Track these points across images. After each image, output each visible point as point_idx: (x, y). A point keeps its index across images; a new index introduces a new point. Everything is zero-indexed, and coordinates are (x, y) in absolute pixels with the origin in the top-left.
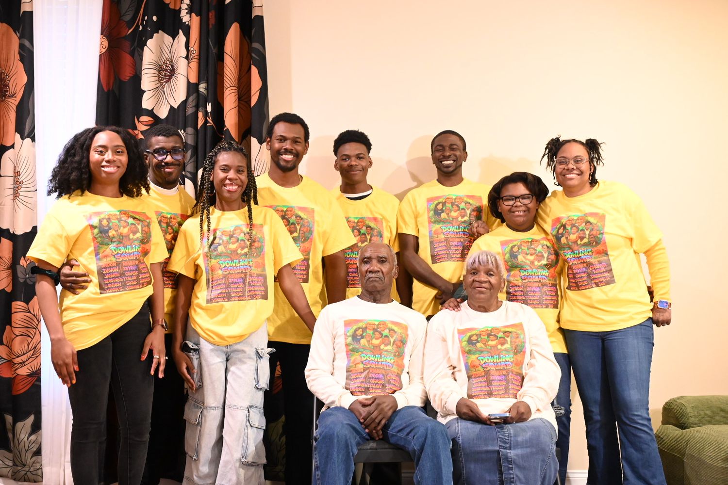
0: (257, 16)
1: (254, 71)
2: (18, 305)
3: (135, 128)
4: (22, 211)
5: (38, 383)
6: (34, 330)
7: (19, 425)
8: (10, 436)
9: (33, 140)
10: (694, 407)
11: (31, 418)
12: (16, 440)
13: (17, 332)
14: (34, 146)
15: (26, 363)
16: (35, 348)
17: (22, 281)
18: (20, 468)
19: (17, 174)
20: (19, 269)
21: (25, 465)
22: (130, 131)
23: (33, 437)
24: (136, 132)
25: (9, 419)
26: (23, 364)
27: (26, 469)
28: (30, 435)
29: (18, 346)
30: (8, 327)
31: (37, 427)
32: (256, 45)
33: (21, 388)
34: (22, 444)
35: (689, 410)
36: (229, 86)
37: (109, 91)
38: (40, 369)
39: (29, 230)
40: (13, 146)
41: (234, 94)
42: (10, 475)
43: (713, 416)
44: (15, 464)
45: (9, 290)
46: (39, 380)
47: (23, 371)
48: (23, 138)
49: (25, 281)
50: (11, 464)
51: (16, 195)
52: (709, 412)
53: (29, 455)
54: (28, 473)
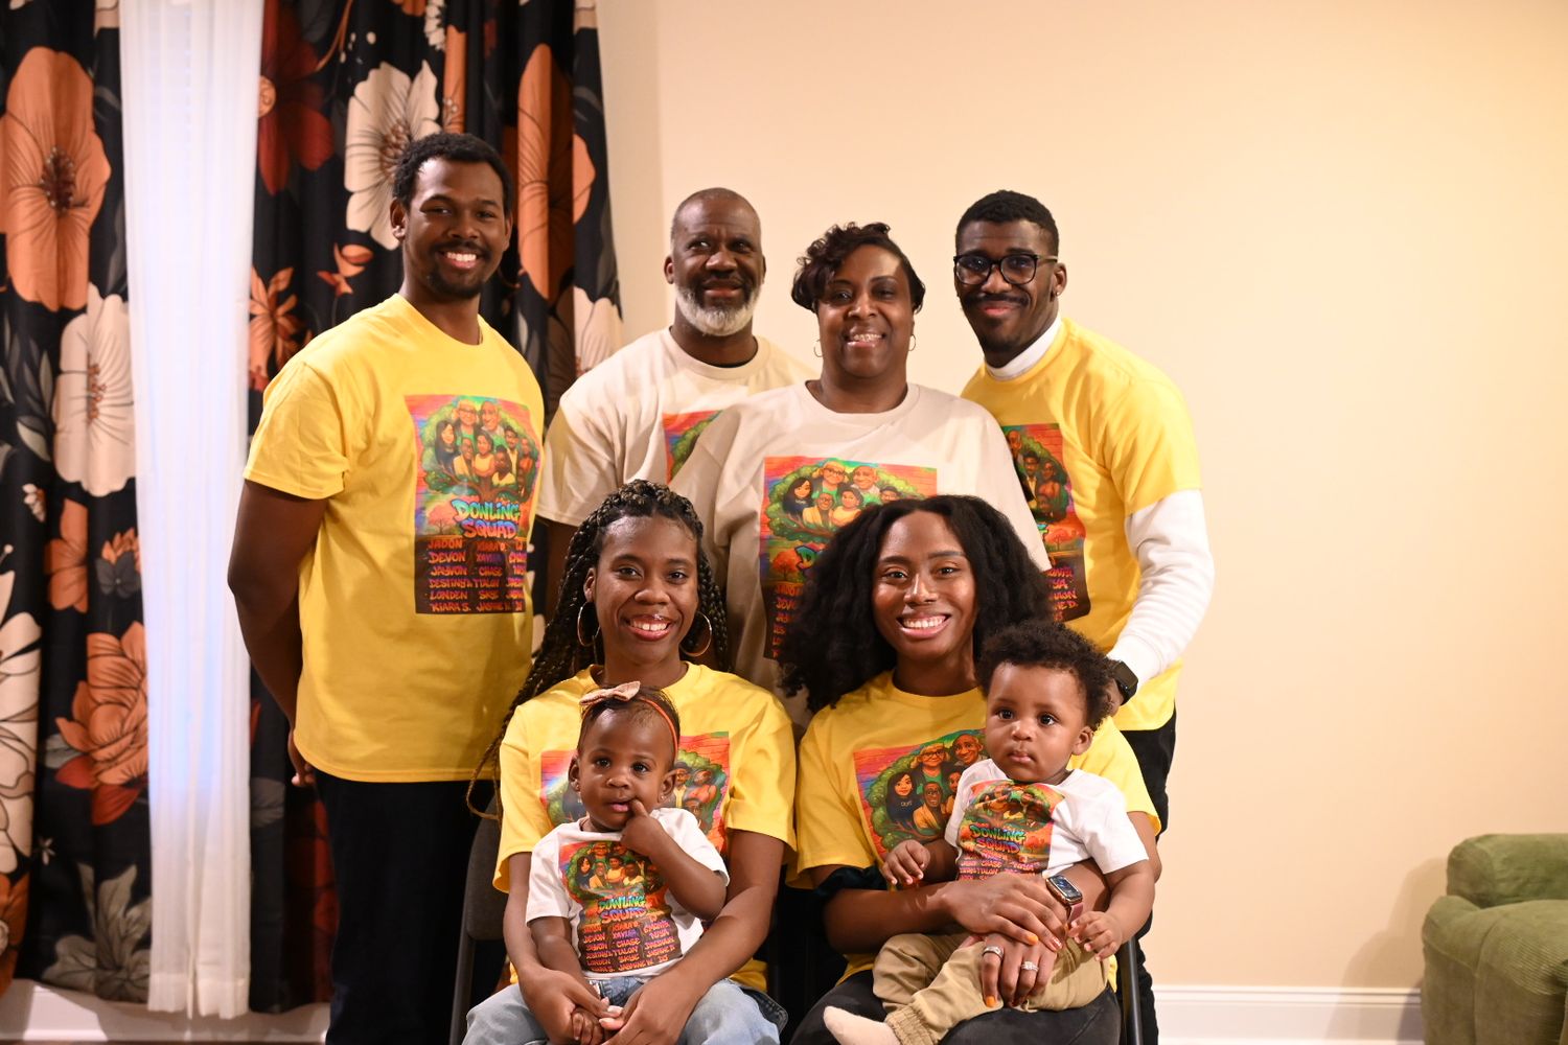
0: (584, 31)
1: (579, 147)
2: (101, 641)
3: (335, 269)
4: (104, 444)
5: (142, 801)
6: (134, 692)
7: (108, 886)
8: (91, 906)
9: (125, 297)
10: (1508, 861)
11: (130, 874)
12: (101, 918)
13: (99, 696)
14: (126, 311)
15: (120, 759)
16: (136, 728)
17: (106, 591)
18: (109, 973)
19: (93, 370)
20: (101, 568)
21: (119, 968)
22: (323, 275)
23: (135, 912)
24: (337, 277)
25: (87, 872)
26: (112, 761)
27: (123, 975)
28: (130, 906)
29: (104, 724)
30: (81, 685)
31: (142, 890)
32: (583, 92)
33: (110, 811)
34: (113, 926)
35: (1497, 866)
36: (527, 181)
37: (278, 193)
38: (146, 774)
39: (119, 486)
40: (84, 310)
41: (538, 199)
42: (91, 986)
43: (1547, 881)
44: (100, 966)
45: (82, 607)
46: (145, 794)
47: (114, 777)
48: (103, 295)
49: (114, 593)
50: (92, 963)
51: (92, 413)
52: (1541, 872)
53: (128, 948)
54: (128, 986)
